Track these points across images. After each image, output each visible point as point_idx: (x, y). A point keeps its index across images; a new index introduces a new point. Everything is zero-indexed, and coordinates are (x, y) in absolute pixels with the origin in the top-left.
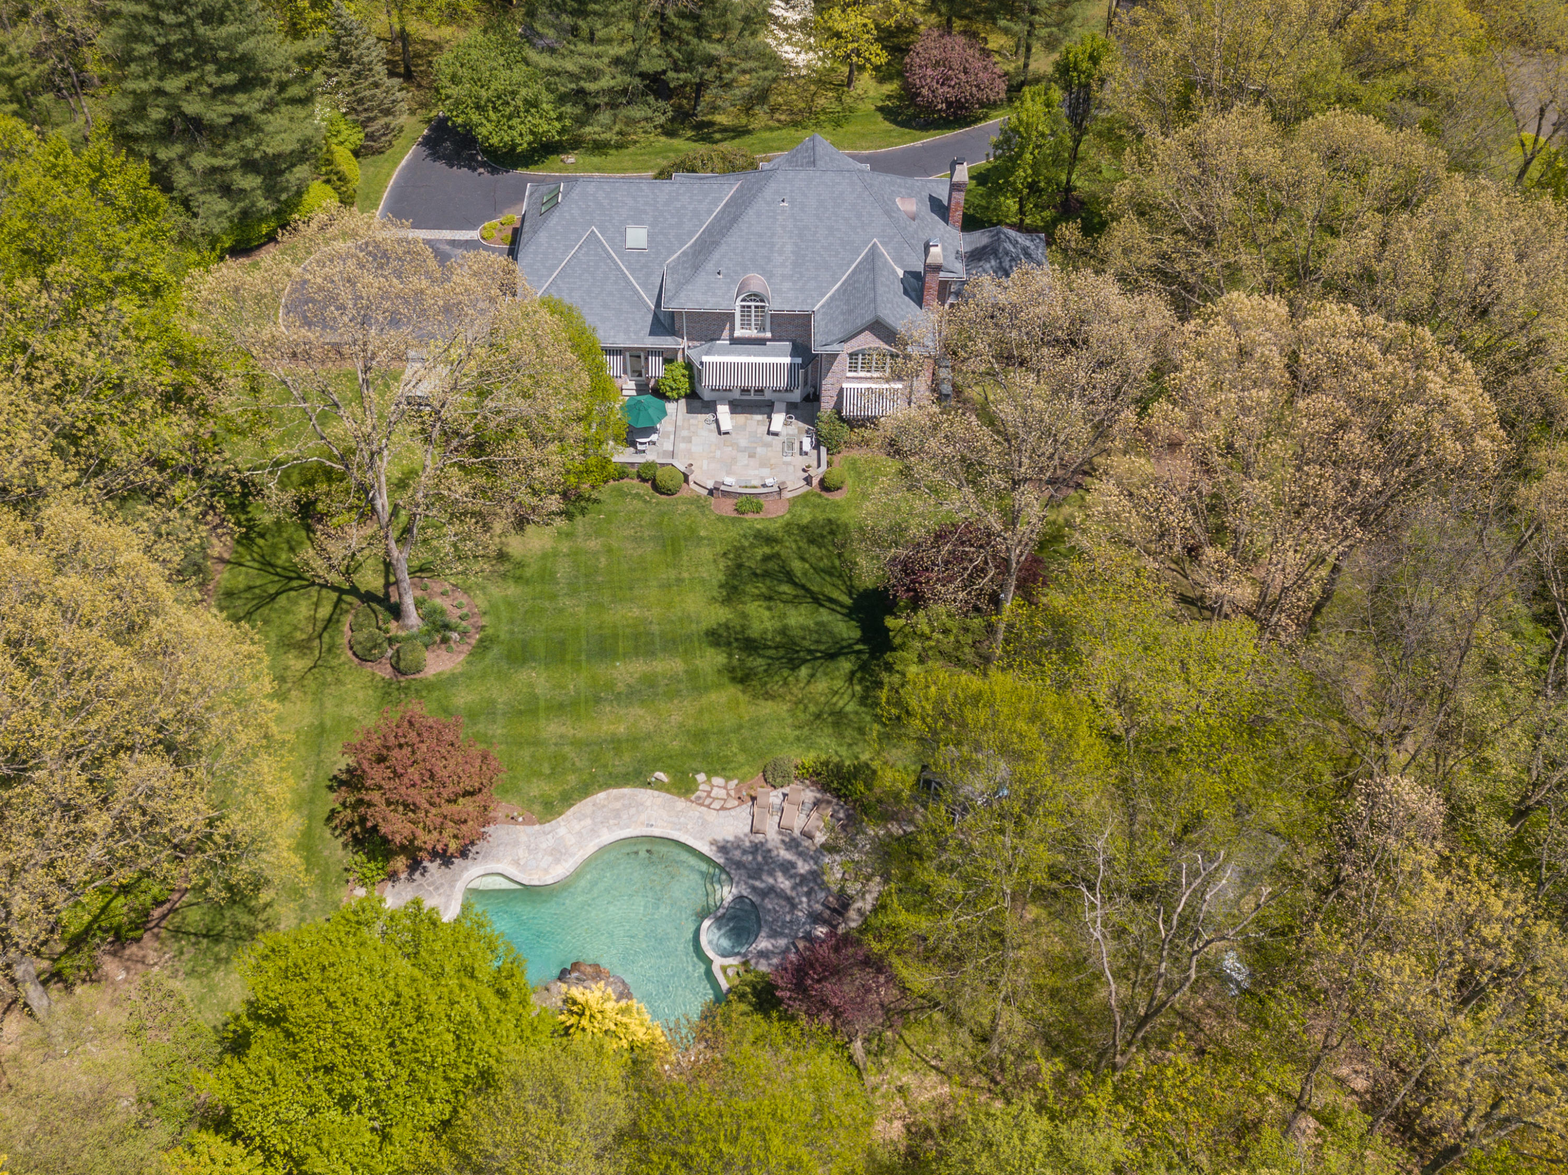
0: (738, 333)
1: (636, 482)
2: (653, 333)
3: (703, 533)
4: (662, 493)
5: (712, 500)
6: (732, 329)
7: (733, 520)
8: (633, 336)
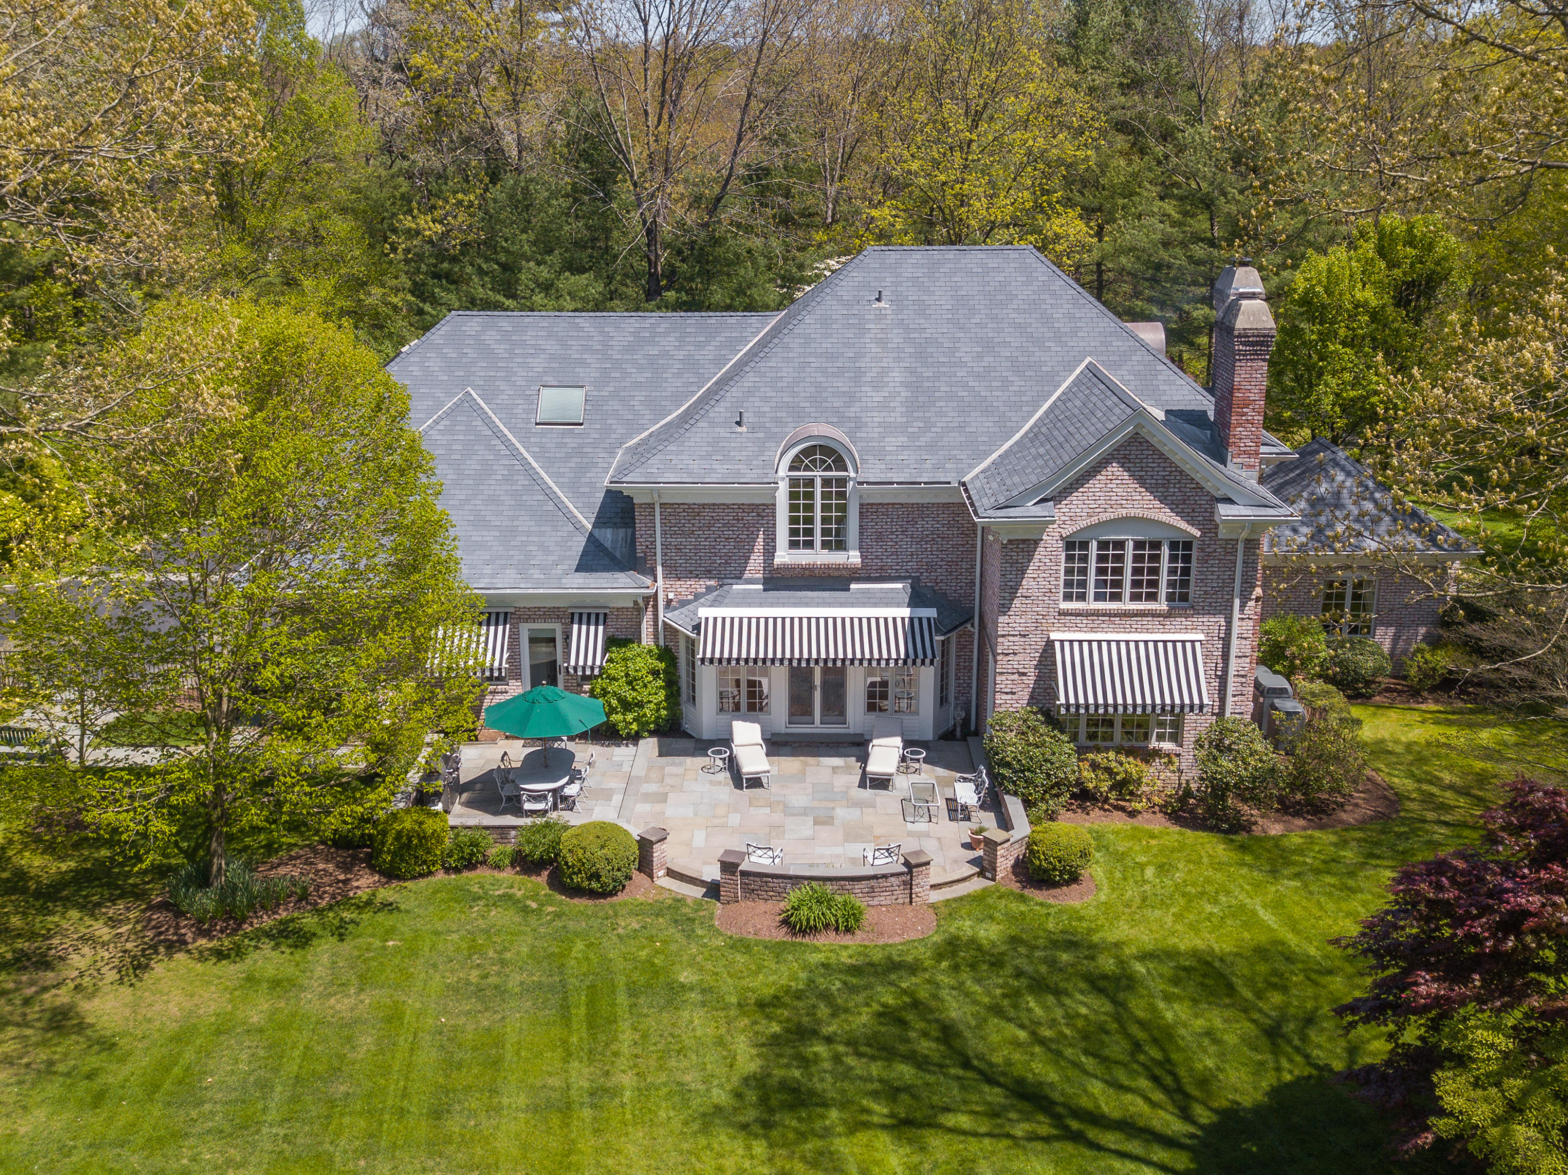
0: (784, 556)
1: (508, 875)
2: (584, 566)
3: (685, 976)
4: (576, 891)
5: (718, 908)
6: (770, 552)
7: (778, 950)
8: (536, 574)
